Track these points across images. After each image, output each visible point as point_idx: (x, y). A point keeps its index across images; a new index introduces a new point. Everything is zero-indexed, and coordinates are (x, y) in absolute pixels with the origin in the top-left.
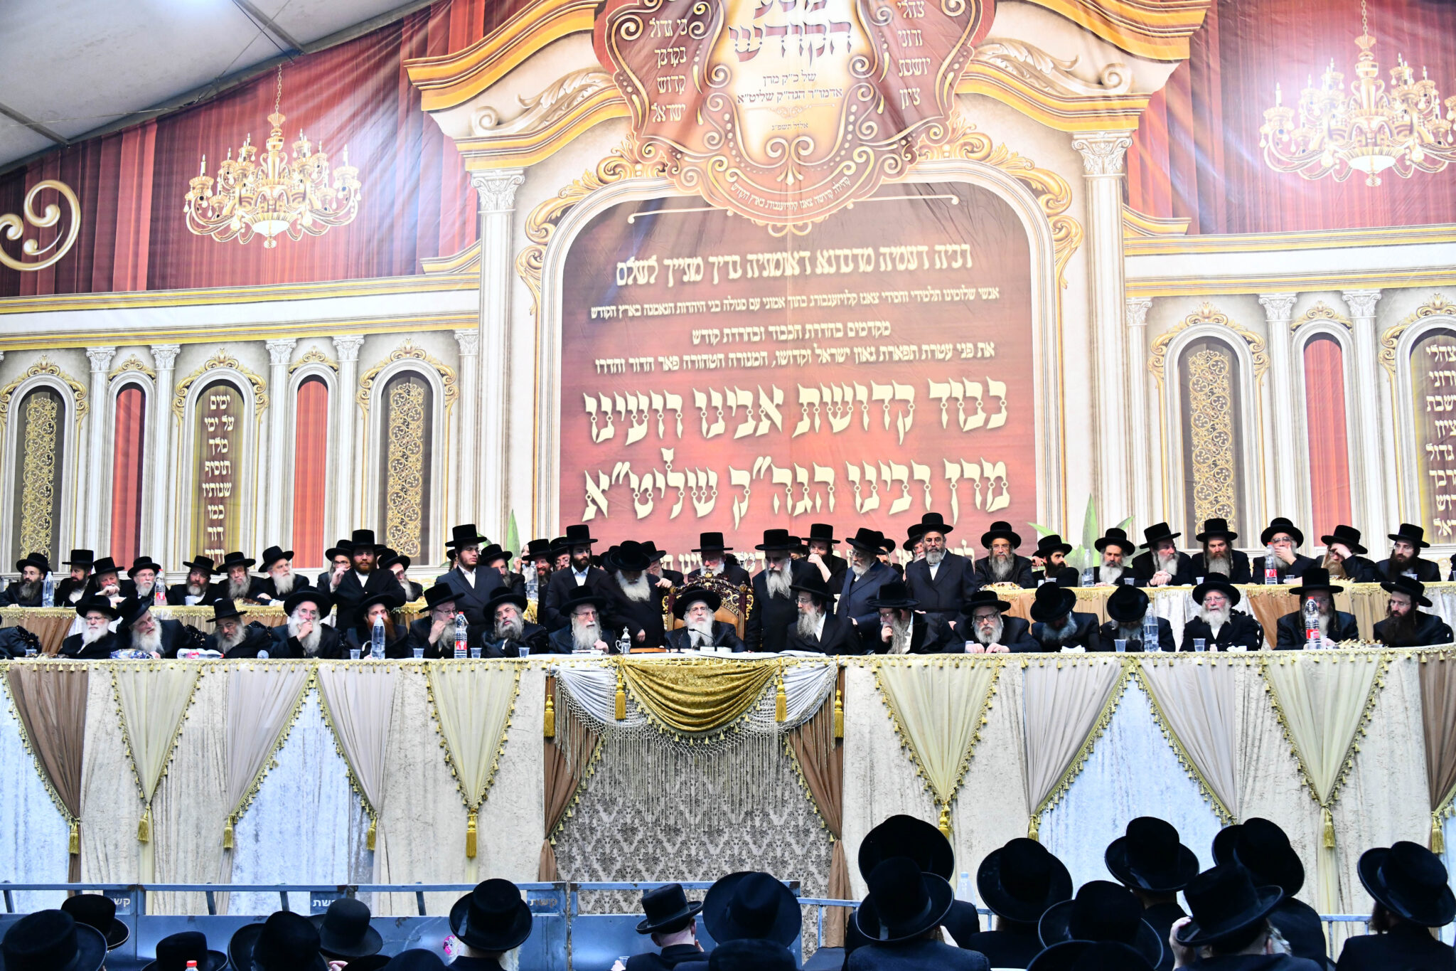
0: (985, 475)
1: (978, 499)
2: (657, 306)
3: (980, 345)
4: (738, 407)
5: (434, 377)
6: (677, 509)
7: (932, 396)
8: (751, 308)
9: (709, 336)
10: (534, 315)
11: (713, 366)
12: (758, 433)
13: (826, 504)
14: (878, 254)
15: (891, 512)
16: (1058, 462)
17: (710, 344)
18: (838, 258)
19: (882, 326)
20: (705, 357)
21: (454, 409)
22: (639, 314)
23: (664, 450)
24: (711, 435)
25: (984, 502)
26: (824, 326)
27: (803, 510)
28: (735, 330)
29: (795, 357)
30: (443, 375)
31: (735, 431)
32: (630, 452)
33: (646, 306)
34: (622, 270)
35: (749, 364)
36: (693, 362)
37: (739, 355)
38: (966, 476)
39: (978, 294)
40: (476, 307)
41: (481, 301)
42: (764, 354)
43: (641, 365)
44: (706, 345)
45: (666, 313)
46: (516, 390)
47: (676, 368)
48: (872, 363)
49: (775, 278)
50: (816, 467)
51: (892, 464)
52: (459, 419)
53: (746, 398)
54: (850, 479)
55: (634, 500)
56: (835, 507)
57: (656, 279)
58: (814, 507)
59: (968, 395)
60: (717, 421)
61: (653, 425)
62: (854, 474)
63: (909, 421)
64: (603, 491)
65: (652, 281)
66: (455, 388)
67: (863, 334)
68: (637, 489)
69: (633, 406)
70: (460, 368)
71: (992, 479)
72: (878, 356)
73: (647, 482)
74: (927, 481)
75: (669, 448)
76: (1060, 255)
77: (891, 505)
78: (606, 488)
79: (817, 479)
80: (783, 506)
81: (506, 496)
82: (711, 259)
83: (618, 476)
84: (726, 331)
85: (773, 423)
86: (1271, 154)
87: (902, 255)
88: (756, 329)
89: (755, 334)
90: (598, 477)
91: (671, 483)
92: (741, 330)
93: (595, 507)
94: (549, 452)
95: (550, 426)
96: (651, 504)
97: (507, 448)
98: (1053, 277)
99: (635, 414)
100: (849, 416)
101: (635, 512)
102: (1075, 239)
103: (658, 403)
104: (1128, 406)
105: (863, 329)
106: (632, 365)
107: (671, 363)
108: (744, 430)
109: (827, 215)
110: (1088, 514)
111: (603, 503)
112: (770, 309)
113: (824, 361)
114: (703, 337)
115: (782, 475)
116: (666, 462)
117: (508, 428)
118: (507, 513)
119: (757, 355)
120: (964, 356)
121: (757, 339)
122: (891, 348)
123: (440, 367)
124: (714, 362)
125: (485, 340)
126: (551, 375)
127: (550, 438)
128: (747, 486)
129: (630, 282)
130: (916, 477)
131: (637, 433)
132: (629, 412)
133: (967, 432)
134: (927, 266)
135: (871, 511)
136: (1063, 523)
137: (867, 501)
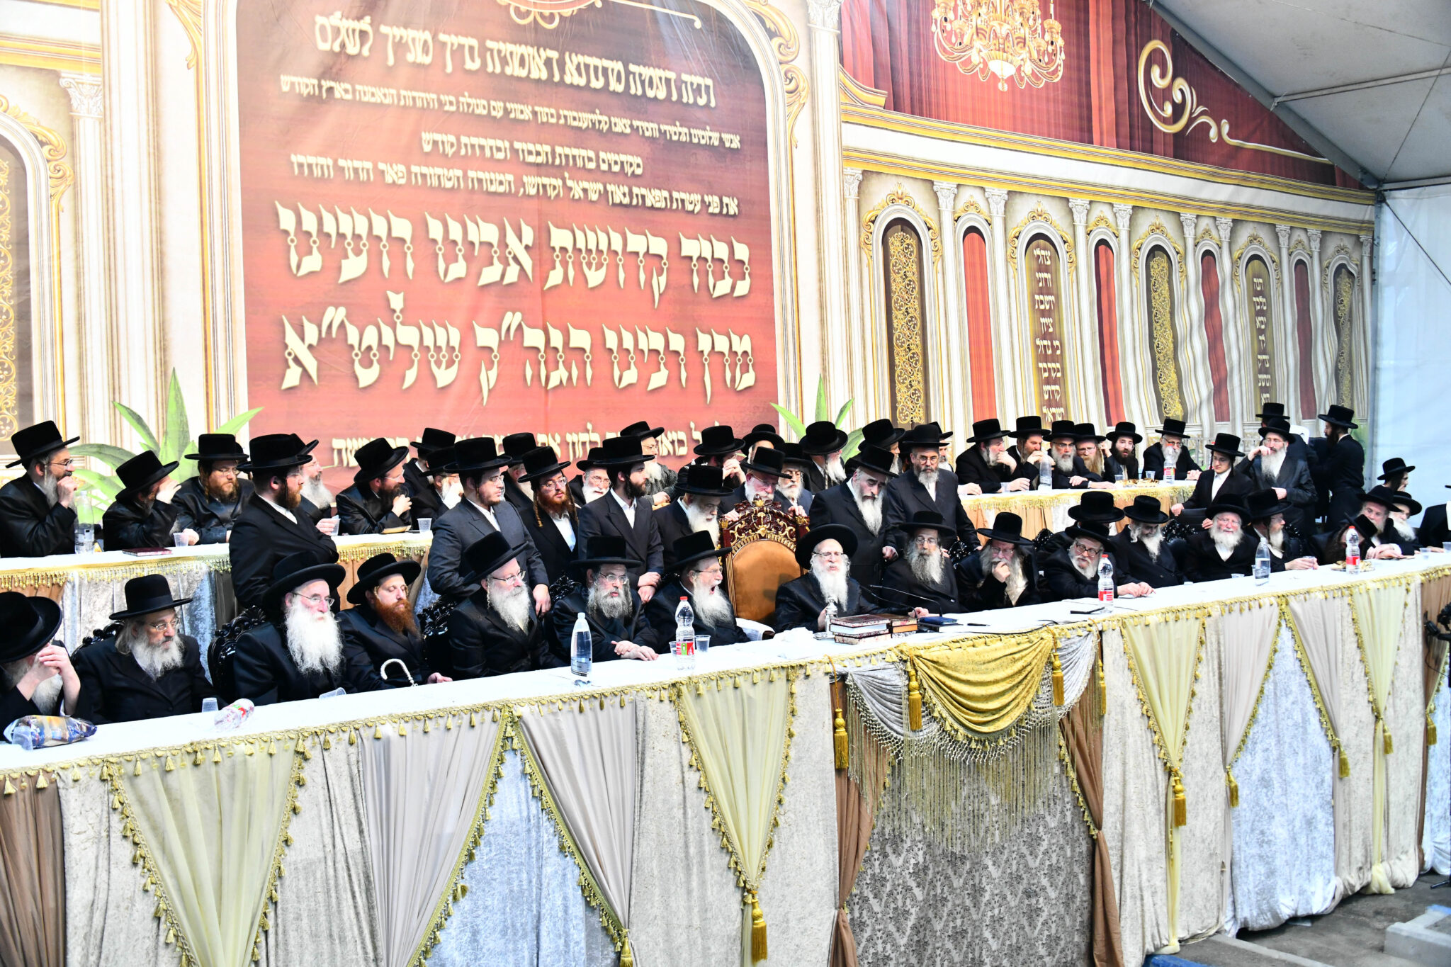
0: (734, 349)
1: (728, 375)
2: (373, 89)
3: (726, 200)
4: (481, 243)
5: (26, 144)
6: (411, 376)
7: (683, 254)
8: (494, 113)
9: (443, 143)
10: (193, 70)
11: (449, 185)
12: (506, 281)
13: (582, 376)
14: (628, 73)
15: (650, 388)
16: (794, 338)
17: (445, 155)
18: (587, 66)
19: (634, 163)
20: (439, 171)
21: (66, 203)
22: (349, 97)
23: (390, 294)
24: (450, 278)
26: (575, 152)
27: (558, 383)
28: (475, 141)
29: (544, 186)
30: (42, 144)
31: (479, 275)
32: (346, 293)
33: (358, 87)
34: (323, 28)
35: (492, 189)
36: (424, 176)
37: (481, 175)
38: (717, 349)
39: (721, 140)
40: (97, 40)
41: (105, 31)
42: (510, 177)
43: (356, 170)
44: (437, 156)
45: (388, 101)
46: (170, 181)
47: (402, 181)
48: (626, 206)
49: (519, 79)
50: (572, 330)
51: (649, 332)
52: (77, 219)
53: (489, 233)
54: (608, 346)
55: (353, 362)
56: (592, 379)
57: (370, 50)
58: (570, 378)
59: (716, 256)
60: (456, 261)
61: (375, 258)
62: (611, 341)
63: (663, 279)
64: (310, 347)
65: (366, 52)
66: (66, 165)
67: (616, 168)
68: (356, 346)
69: (346, 229)
70: (73, 136)
71: (740, 354)
72: (631, 198)
73: (371, 337)
74: (682, 352)
75: (397, 292)
76: (791, 108)
77: (649, 380)
78: (315, 343)
79: (572, 345)
80: (537, 376)
81: (163, 347)
82: (443, 37)
83: (330, 326)
84: (464, 140)
85: (522, 269)
86: (939, 40)
87: (651, 78)
88: (499, 143)
89: (499, 149)
90: (302, 326)
91: (402, 341)
92: (482, 141)
93: (300, 370)
94: (227, 284)
95: (227, 246)
96: (376, 368)
97: (160, 272)
98: (785, 132)
99: (349, 239)
100: (605, 267)
101: (356, 379)
102: (803, 94)
103: (380, 228)
104: (847, 283)
105: (616, 163)
106: (343, 169)
107: (395, 173)
108: (490, 275)
109: (576, 9)
110: (819, 395)
111: (311, 365)
112: (515, 120)
113: (577, 197)
114: (435, 143)
115: (534, 337)
116: (394, 311)
117: (160, 241)
118: (164, 373)
119: (501, 177)
120: (711, 210)
121: (500, 156)
122: (643, 191)
123: (37, 129)
124: (450, 179)
125: (115, 95)
126: (224, 168)
127: (227, 263)
128: (495, 349)
129: (337, 48)
130: (672, 348)
131: (353, 267)
132: (341, 236)
133: (718, 298)
134: (675, 98)
135: (630, 385)
136: (799, 404)
137: (626, 374)
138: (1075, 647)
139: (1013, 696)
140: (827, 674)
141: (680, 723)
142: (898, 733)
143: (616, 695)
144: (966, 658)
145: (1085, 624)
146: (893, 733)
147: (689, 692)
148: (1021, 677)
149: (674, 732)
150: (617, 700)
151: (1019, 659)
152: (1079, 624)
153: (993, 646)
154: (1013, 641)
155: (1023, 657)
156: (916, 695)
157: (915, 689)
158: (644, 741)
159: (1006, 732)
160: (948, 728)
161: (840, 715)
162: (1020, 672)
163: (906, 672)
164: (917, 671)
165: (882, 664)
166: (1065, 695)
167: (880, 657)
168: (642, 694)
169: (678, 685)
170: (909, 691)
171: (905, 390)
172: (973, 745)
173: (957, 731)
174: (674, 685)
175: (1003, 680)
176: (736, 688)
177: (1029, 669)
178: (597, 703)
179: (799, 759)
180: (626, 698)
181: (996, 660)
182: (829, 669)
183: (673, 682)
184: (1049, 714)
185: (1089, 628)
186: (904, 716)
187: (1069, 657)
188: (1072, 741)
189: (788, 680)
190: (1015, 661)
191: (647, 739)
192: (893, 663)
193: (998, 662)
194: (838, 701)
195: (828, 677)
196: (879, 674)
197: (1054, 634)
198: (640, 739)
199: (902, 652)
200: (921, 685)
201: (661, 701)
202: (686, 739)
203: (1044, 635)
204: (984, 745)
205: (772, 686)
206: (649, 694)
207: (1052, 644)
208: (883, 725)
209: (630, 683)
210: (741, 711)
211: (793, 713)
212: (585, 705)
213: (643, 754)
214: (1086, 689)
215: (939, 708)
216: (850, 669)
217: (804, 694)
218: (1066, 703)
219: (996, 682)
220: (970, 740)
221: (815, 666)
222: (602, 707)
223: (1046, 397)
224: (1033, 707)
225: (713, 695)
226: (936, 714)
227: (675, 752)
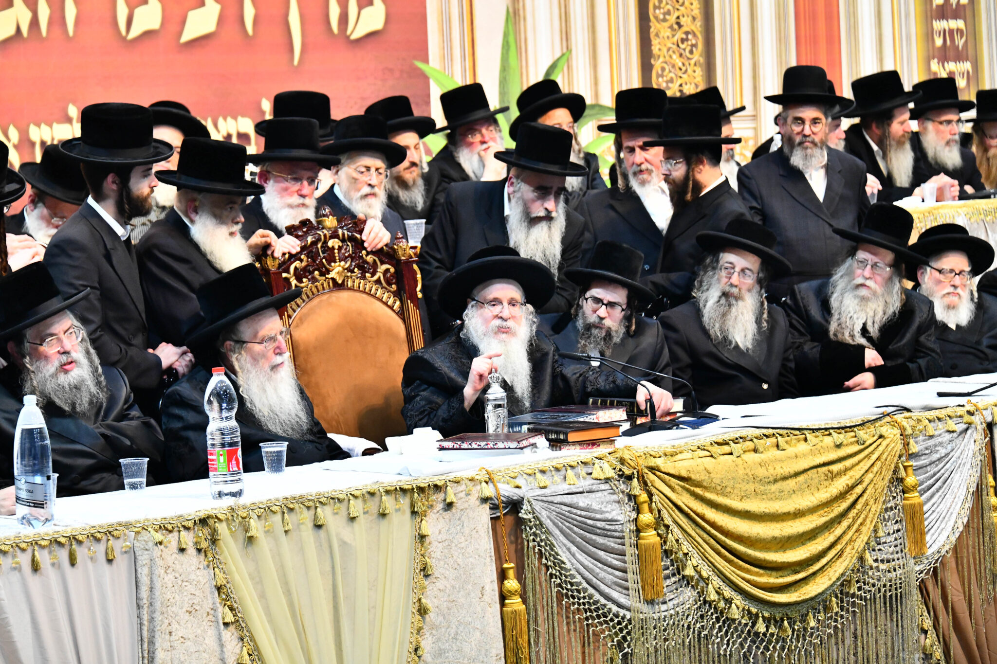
1: (335, 12)
13: (58, 19)
15: (186, 37)
25: (344, 19)
27: (12, 31)
56: (77, 25)
58: (35, 23)
77: (183, 22)
110: (506, 46)
135: (148, 34)
136: (468, 64)
137: (139, 12)
138: (942, 452)
139: (831, 538)
140: (485, 500)
141: (219, 589)
142: (620, 606)
143: (98, 540)
144: (741, 472)
145: (960, 411)
146: (610, 605)
147: (232, 533)
148: (844, 505)
149: (208, 605)
150: (101, 548)
151: (840, 474)
152: (948, 411)
153: (791, 451)
154: (828, 440)
155: (846, 470)
156: (650, 537)
157: (648, 526)
158: (152, 620)
159: (818, 603)
160: (713, 596)
161: (511, 573)
162: (842, 496)
163: (632, 497)
164: (650, 495)
165: (586, 483)
166: (928, 538)
167: (582, 471)
168: (145, 535)
169: (211, 522)
170: (638, 531)
171: (668, 33)
172: (761, 627)
173: (729, 601)
174: (203, 522)
175: (813, 510)
176: (318, 527)
177: (859, 490)
178: (64, 554)
179: (440, 653)
180: (118, 546)
181: (797, 474)
182: (488, 491)
183: (202, 515)
184: (899, 572)
185: (967, 418)
186: (630, 576)
187: (933, 470)
188: (945, 620)
189: (414, 513)
190: (833, 476)
191: (158, 617)
192: (607, 480)
193: (801, 478)
194: (508, 549)
195: (487, 506)
196: (582, 501)
197: (903, 429)
198: (145, 617)
199: (622, 461)
200: (660, 519)
201: (182, 550)
202: (230, 618)
203: (886, 430)
204: (781, 627)
205: (384, 523)
206: (159, 537)
207: (900, 446)
208: (591, 590)
209: (123, 519)
210: (328, 568)
211: (425, 571)
212: (43, 557)
213: (151, 642)
214: (967, 526)
215: (695, 560)
216: (528, 491)
217: (443, 536)
218: (929, 552)
219: (798, 514)
220: (754, 618)
221: (462, 487)
222: (73, 562)
223: (939, 42)
224: (869, 558)
225: (276, 539)
226: (689, 571)
227: (210, 641)
